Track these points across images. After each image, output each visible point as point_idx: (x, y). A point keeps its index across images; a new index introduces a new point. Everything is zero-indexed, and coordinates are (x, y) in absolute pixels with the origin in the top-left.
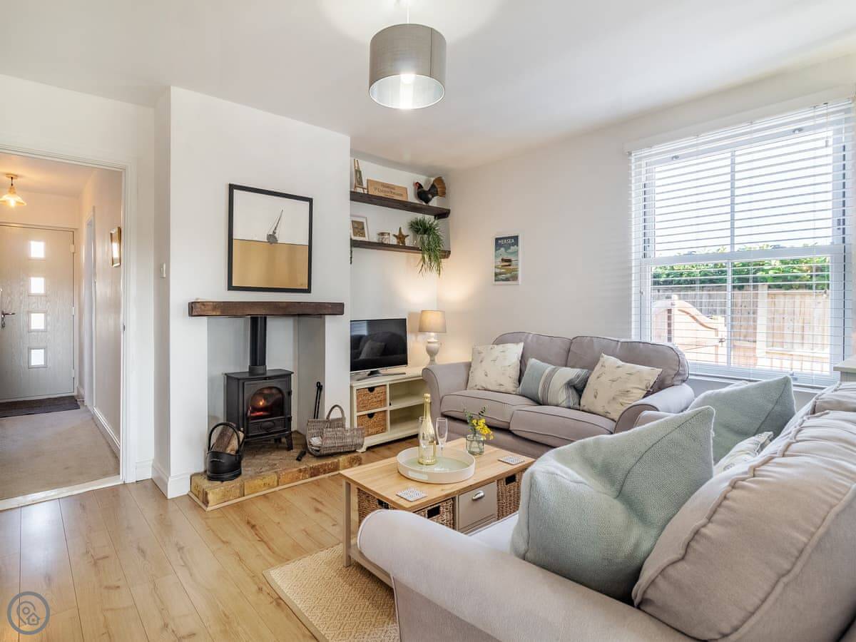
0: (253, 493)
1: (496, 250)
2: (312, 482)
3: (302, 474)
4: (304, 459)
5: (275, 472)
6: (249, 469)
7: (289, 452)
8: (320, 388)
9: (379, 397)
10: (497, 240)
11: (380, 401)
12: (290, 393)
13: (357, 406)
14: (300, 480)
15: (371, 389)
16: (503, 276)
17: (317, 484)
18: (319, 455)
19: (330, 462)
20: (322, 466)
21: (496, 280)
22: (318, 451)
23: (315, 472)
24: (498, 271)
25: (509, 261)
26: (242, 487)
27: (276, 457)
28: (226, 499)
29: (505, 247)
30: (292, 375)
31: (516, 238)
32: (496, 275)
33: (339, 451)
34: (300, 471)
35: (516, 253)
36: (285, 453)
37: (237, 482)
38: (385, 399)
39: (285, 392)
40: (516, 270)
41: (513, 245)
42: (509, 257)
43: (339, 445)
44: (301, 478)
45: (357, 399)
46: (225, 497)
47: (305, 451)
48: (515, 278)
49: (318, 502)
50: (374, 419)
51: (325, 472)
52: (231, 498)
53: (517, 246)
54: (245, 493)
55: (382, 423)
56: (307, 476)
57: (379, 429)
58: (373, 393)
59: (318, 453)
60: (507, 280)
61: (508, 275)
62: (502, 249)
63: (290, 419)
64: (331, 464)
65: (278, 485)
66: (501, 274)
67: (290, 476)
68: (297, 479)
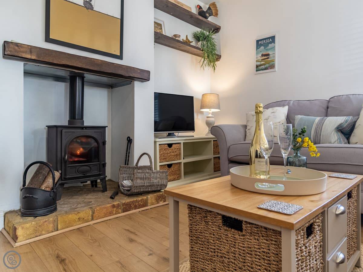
0: (67, 227)
1: (257, 48)
2: (125, 216)
3: (115, 209)
4: (116, 198)
5: (91, 208)
6: (66, 206)
7: (103, 193)
8: (130, 141)
9: (176, 151)
10: (258, 41)
11: (177, 155)
12: (104, 143)
13: (160, 157)
14: (114, 215)
15: (170, 145)
16: (263, 67)
17: (130, 217)
18: (130, 193)
19: (140, 199)
20: (133, 202)
21: (257, 71)
22: (129, 191)
23: (127, 208)
24: (259, 63)
25: (268, 55)
26: (55, 222)
27: (91, 197)
28: (38, 234)
29: (264, 46)
30: (106, 128)
31: (273, 38)
32: (257, 66)
33: (147, 190)
34: (114, 206)
35: (274, 48)
36: (100, 194)
37: (51, 217)
38: (180, 154)
39: (100, 142)
40: (273, 61)
41: (271, 43)
42: (267, 53)
43: (148, 184)
44: (114, 212)
45: (160, 152)
46: (37, 232)
47: (118, 191)
48: (272, 67)
49: (131, 232)
50: (172, 168)
51: (136, 208)
52: (43, 232)
53: (274, 43)
54: (59, 228)
55: (178, 172)
56: (120, 211)
57: (176, 176)
58: (171, 148)
59: (129, 193)
60: (266, 69)
61: (267, 65)
62: (262, 47)
63: (104, 165)
64: (141, 200)
65: (92, 219)
66: (260, 65)
67: (104, 210)
68: (111, 214)
